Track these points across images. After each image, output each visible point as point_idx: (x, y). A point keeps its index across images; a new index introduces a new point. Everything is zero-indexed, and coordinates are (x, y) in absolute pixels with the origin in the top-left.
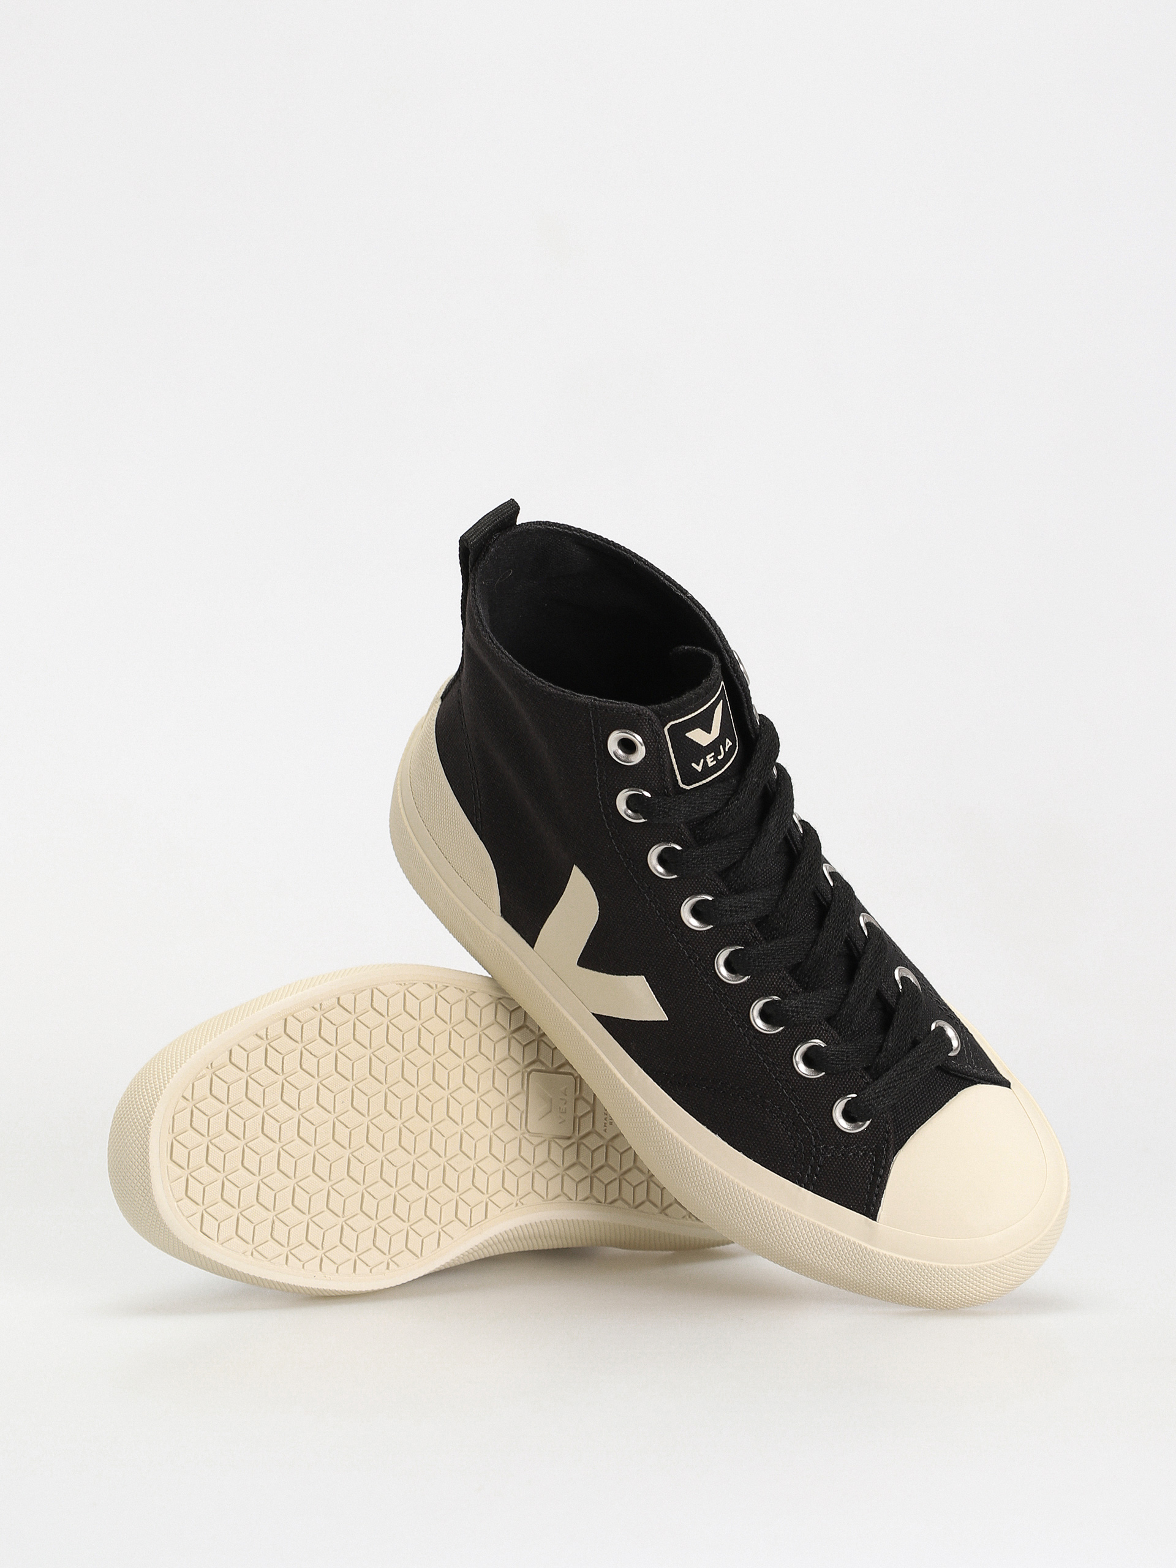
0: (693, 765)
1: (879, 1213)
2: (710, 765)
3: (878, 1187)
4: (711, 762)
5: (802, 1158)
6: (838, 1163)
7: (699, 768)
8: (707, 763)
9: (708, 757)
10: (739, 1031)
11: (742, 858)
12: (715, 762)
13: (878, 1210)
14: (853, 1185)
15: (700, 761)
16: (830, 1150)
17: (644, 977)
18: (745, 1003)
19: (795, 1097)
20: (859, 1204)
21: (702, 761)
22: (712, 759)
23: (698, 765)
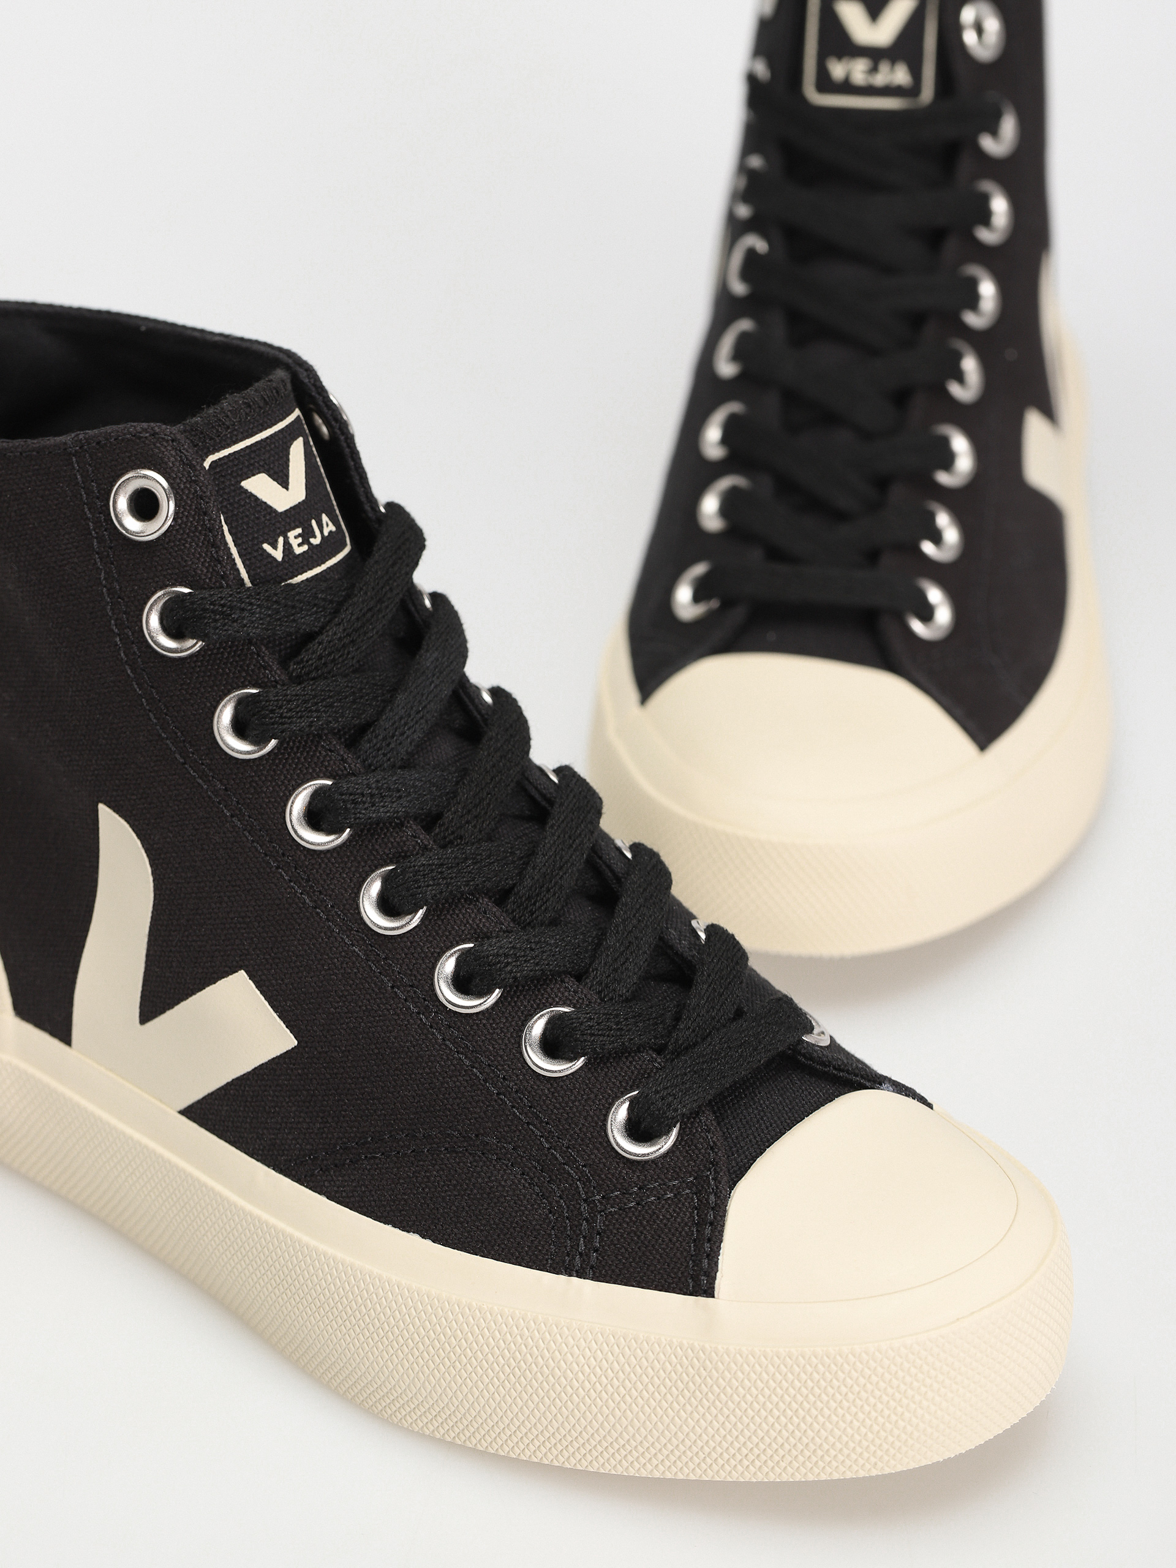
0: (266, 546)
1: (717, 1282)
2: (298, 551)
3: (709, 1240)
4: (299, 545)
5: (565, 1228)
6: (630, 1218)
7: (278, 554)
8: (290, 546)
9: (291, 535)
10: (421, 1020)
11: (380, 713)
12: (305, 548)
13: (715, 1278)
14: (663, 1249)
15: (276, 541)
16: (614, 1200)
17: (243, 971)
18: (424, 966)
19: (538, 1117)
20: (680, 1279)
21: (281, 540)
22: (300, 540)
23: (275, 548)
